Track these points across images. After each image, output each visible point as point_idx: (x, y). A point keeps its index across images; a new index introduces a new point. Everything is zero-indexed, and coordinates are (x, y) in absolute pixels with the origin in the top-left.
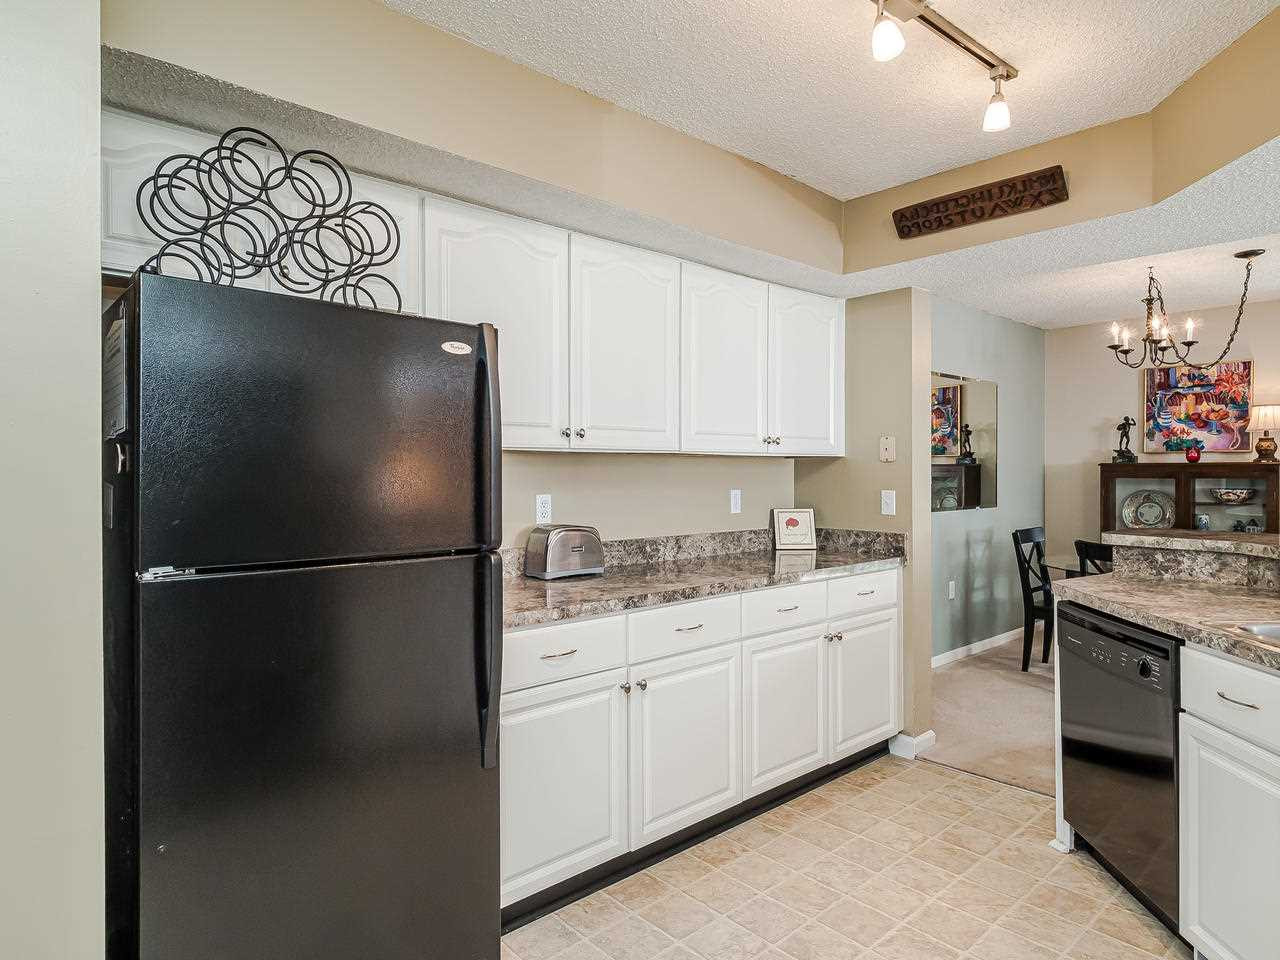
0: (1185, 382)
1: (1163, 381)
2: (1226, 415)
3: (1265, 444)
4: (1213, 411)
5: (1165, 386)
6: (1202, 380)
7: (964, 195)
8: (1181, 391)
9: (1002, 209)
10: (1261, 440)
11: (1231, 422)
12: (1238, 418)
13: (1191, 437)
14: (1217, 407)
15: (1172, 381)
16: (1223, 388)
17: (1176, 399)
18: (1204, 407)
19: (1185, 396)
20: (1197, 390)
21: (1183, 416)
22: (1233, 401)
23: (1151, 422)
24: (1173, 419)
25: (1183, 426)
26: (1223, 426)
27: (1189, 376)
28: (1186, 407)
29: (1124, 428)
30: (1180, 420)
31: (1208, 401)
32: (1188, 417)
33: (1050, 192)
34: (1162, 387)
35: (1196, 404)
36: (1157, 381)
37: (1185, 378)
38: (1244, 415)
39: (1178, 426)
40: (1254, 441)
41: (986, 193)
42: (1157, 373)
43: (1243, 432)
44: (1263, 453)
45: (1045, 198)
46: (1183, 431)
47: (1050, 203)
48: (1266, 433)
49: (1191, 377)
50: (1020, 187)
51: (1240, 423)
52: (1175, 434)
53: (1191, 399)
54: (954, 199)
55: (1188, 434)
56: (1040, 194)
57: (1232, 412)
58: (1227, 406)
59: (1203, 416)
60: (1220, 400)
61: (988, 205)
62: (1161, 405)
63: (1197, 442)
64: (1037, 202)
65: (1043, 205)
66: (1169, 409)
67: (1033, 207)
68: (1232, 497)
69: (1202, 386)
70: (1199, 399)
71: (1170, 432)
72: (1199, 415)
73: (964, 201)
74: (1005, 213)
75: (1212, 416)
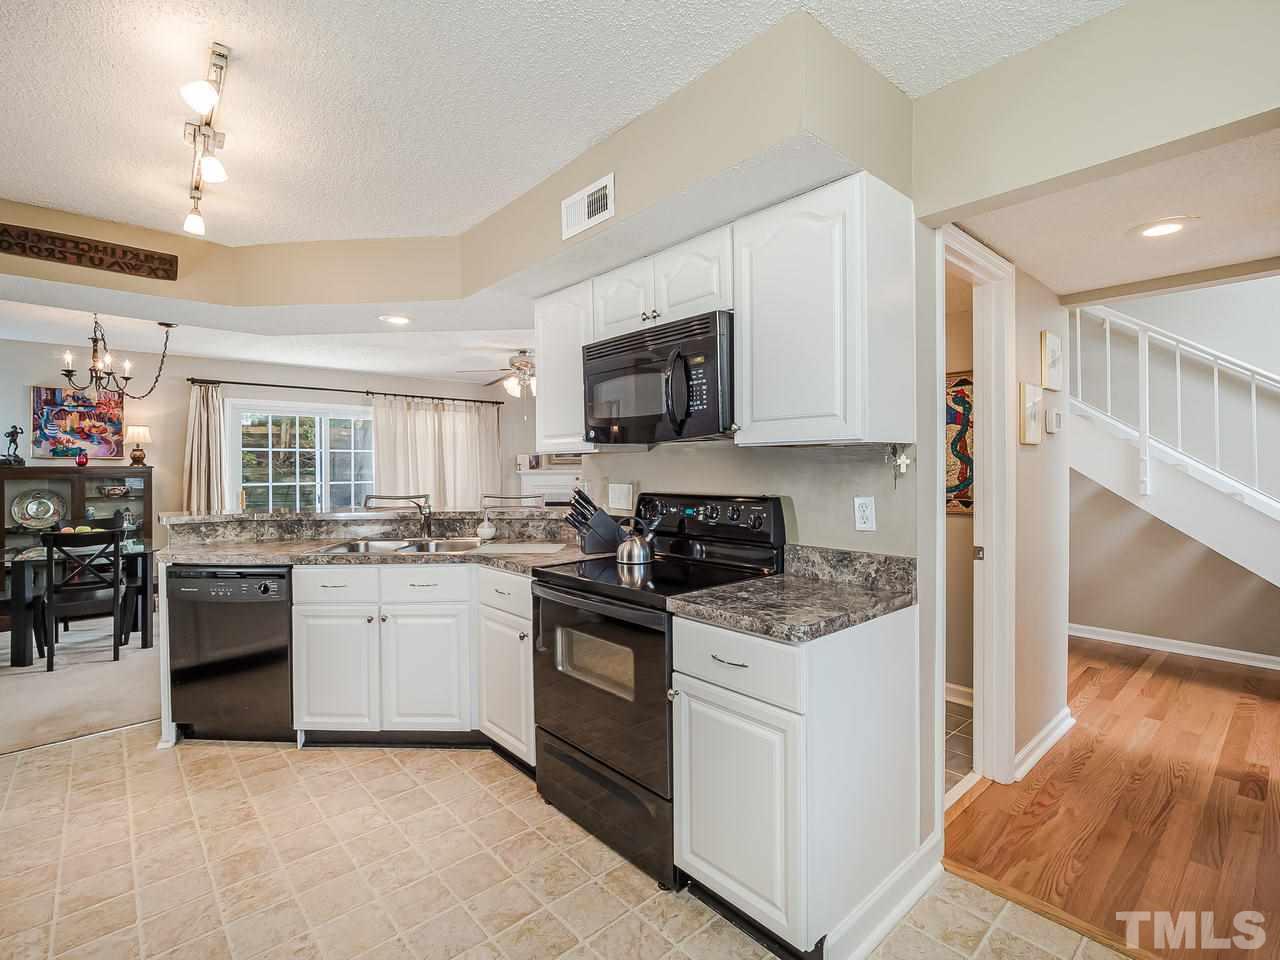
0: (70, 402)
1: (49, 398)
2: (105, 431)
3: (138, 453)
4: (94, 426)
5: (51, 402)
6: (84, 402)
7: (87, 242)
8: (66, 408)
9: (120, 266)
10: (134, 450)
11: (109, 436)
12: (114, 434)
13: (75, 446)
14: (98, 424)
15: (58, 400)
16: (103, 410)
17: (62, 414)
18: (87, 423)
19: (70, 413)
20: (81, 409)
21: (68, 429)
22: (110, 420)
23: (38, 432)
24: (60, 430)
25: (68, 437)
26: (102, 438)
27: (73, 397)
28: (71, 421)
29: (13, 435)
30: (65, 432)
31: (90, 418)
32: (72, 429)
33: (165, 270)
34: (48, 402)
35: (80, 419)
36: (44, 397)
37: (70, 399)
38: (118, 432)
39: (64, 437)
40: (127, 453)
41: (109, 250)
42: (43, 392)
43: (119, 444)
44: (137, 460)
45: (160, 273)
46: (68, 441)
47: (163, 278)
48: (138, 446)
49: (75, 398)
50: (142, 257)
51: (116, 437)
52: (61, 443)
53: (75, 416)
54: (77, 242)
55: (73, 443)
56: (157, 269)
57: (110, 429)
58: (105, 423)
59: (86, 430)
60: (100, 418)
61: (108, 260)
62: (48, 417)
63: (81, 450)
64: (153, 273)
65: (157, 277)
66: (56, 422)
67: (149, 275)
68: (118, 492)
69: (86, 407)
70: (82, 416)
71: (56, 441)
72: (83, 429)
73: (86, 247)
74: (122, 270)
75: (94, 430)
